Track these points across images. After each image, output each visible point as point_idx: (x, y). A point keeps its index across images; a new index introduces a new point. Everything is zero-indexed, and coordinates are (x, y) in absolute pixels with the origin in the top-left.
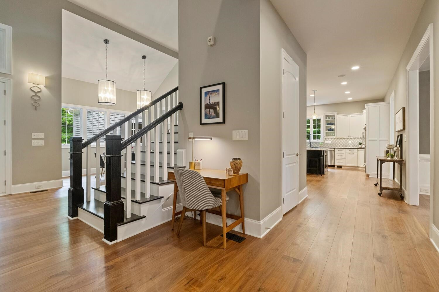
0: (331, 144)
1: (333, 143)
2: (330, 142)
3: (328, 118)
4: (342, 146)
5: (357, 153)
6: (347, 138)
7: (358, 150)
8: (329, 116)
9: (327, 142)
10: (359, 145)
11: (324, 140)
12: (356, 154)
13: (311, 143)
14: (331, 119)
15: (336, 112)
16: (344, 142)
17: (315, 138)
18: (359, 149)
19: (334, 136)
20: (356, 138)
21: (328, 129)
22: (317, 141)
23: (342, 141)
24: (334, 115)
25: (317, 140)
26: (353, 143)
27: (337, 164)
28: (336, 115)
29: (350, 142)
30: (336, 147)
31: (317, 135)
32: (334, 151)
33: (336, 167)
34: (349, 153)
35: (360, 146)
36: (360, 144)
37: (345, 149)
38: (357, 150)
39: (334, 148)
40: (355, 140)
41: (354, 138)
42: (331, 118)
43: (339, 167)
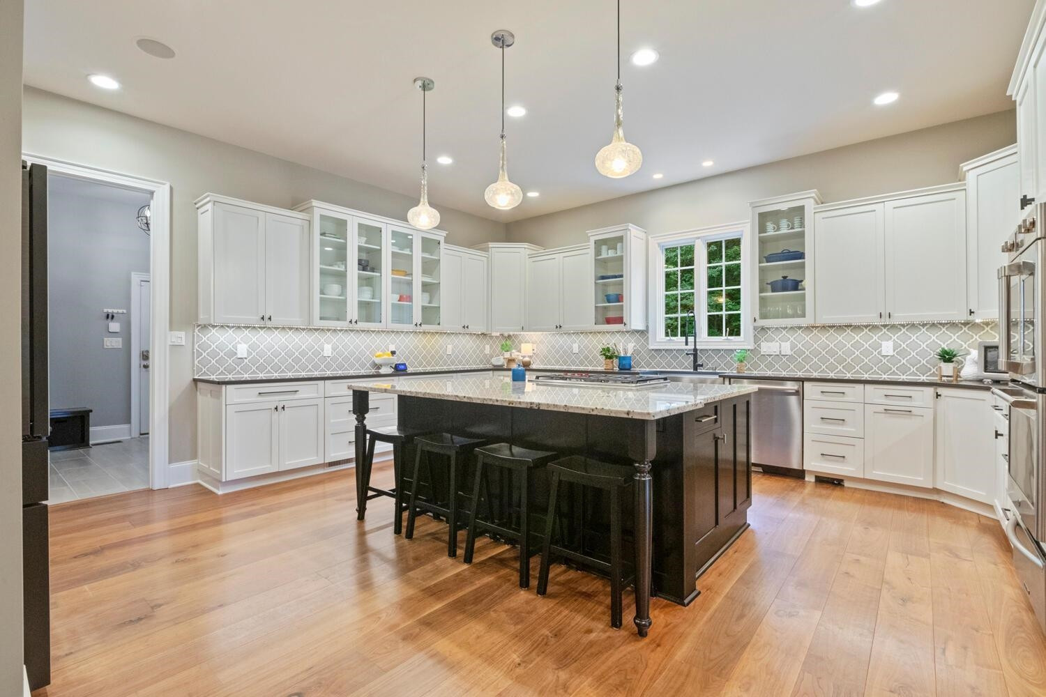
0: (791, 358)
1: (800, 353)
2: (786, 348)
3: (770, 226)
4: (849, 368)
5: (931, 411)
6: (874, 328)
7: (938, 395)
8: (775, 216)
9: (768, 347)
10: (943, 365)
11: (756, 339)
12: (929, 415)
13: (695, 350)
14: (784, 230)
15: (813, 193)
16: (857, 345)
17: (715, 326)
18: (941, 390)
19: (804, 316)
20: (924, 325)
21: (771, 284)
22: (723, 341)
23: (847, 340)
24: (802, 208)
25: (724, 337)
26: (902, 353)
27: (814, 464)
28: (810, 206)
29: (887, 348)
30: (815, 375)
31: (724, 313)
32: (799, 394)
33: (810, 479)
34: (881, 408)
35: (948, 369)
36: (947, 357)
37: (860, 386)
38: (930, 391)
39: (802, 380)
40: (914, 337)
41: (912, 326)
42: (784, 223)
43: (831, 482)
